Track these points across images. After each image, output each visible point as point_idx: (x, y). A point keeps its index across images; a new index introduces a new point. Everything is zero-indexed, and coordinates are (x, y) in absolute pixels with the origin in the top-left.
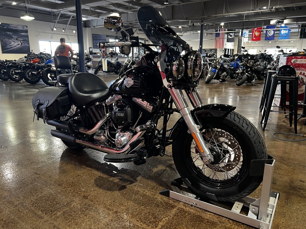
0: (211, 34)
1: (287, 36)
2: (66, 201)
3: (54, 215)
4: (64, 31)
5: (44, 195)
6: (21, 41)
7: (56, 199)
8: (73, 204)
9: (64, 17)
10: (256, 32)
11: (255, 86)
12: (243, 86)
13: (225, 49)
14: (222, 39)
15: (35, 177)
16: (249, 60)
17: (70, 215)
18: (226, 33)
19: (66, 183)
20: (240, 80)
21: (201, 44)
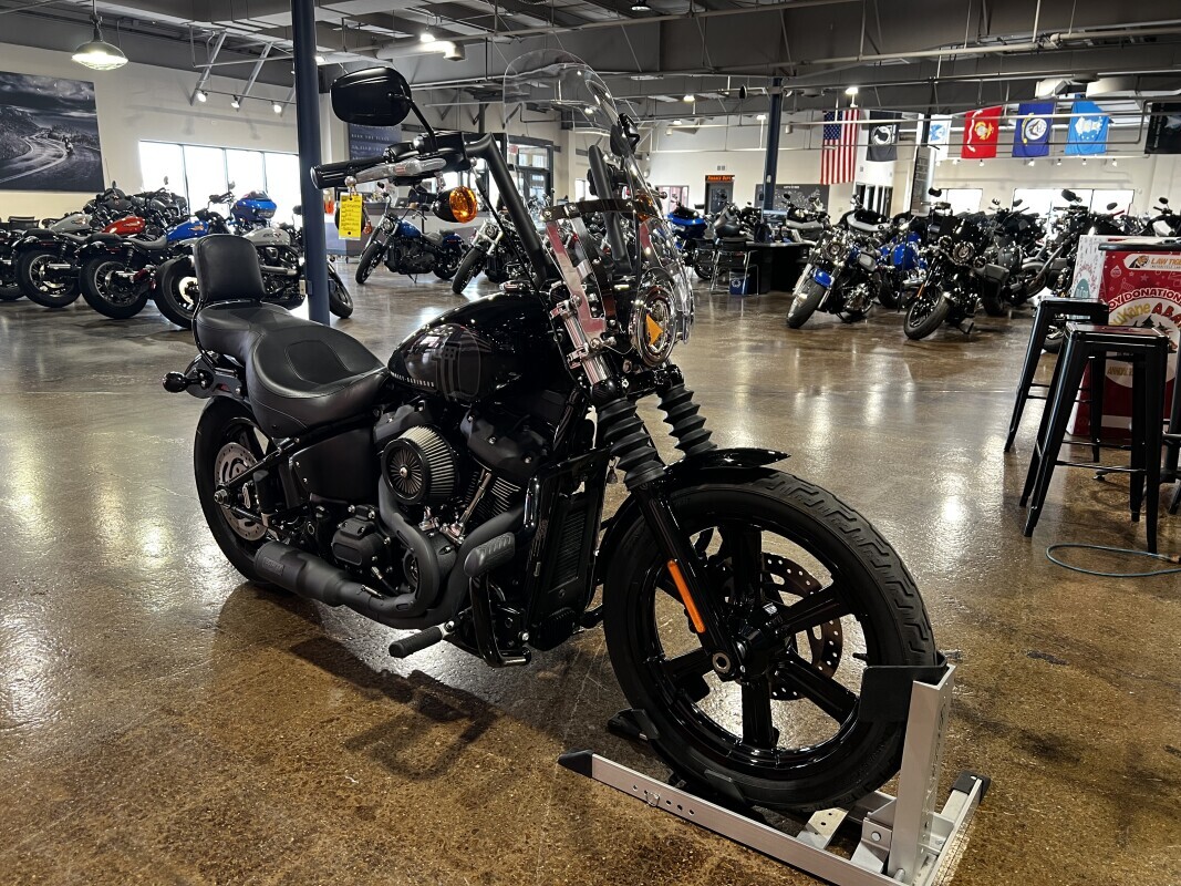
0: (808, 127)
1: (1097, 143)
2: (292, 830)
4: (236, 105)
5: (205, 802)
6: (67, 144)
7: (253, 821)
8: (320, 842)
9: (239, 51)
10: (979, 124)
11: (975, 340)
12: (933, 340)
13: (857, 186)
14: (847, 148)
15: (163, 726)
16: (957, 238)
18: (864, 127)
19: (284, 752)
20: (919, 315)
21: (771, 168)
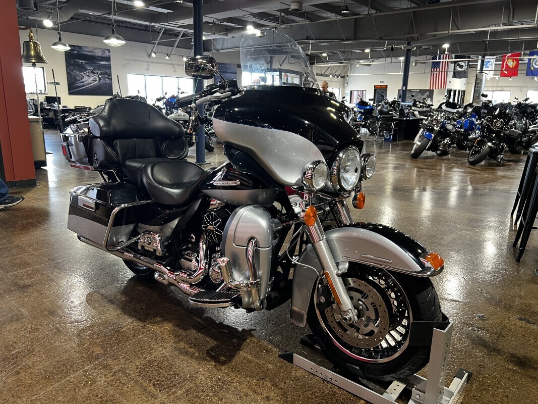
0: (424, 63)
2: (188, 372)
3: (173, 393)
4: (167, 58)
5: (154, 358)
6: (99, 75)
7: (173, 367)
8: (200, 378)
9: (170, 34)
10: (509, 60)
11: (503, 165)
12: (482, 166)
13: (448, 90)
14: (443, 72)
16: (495, 117)
17: (196, 396)
18: (452, 62)
19: (185, 340)
20: (475, 154)
21: (405, 83)
